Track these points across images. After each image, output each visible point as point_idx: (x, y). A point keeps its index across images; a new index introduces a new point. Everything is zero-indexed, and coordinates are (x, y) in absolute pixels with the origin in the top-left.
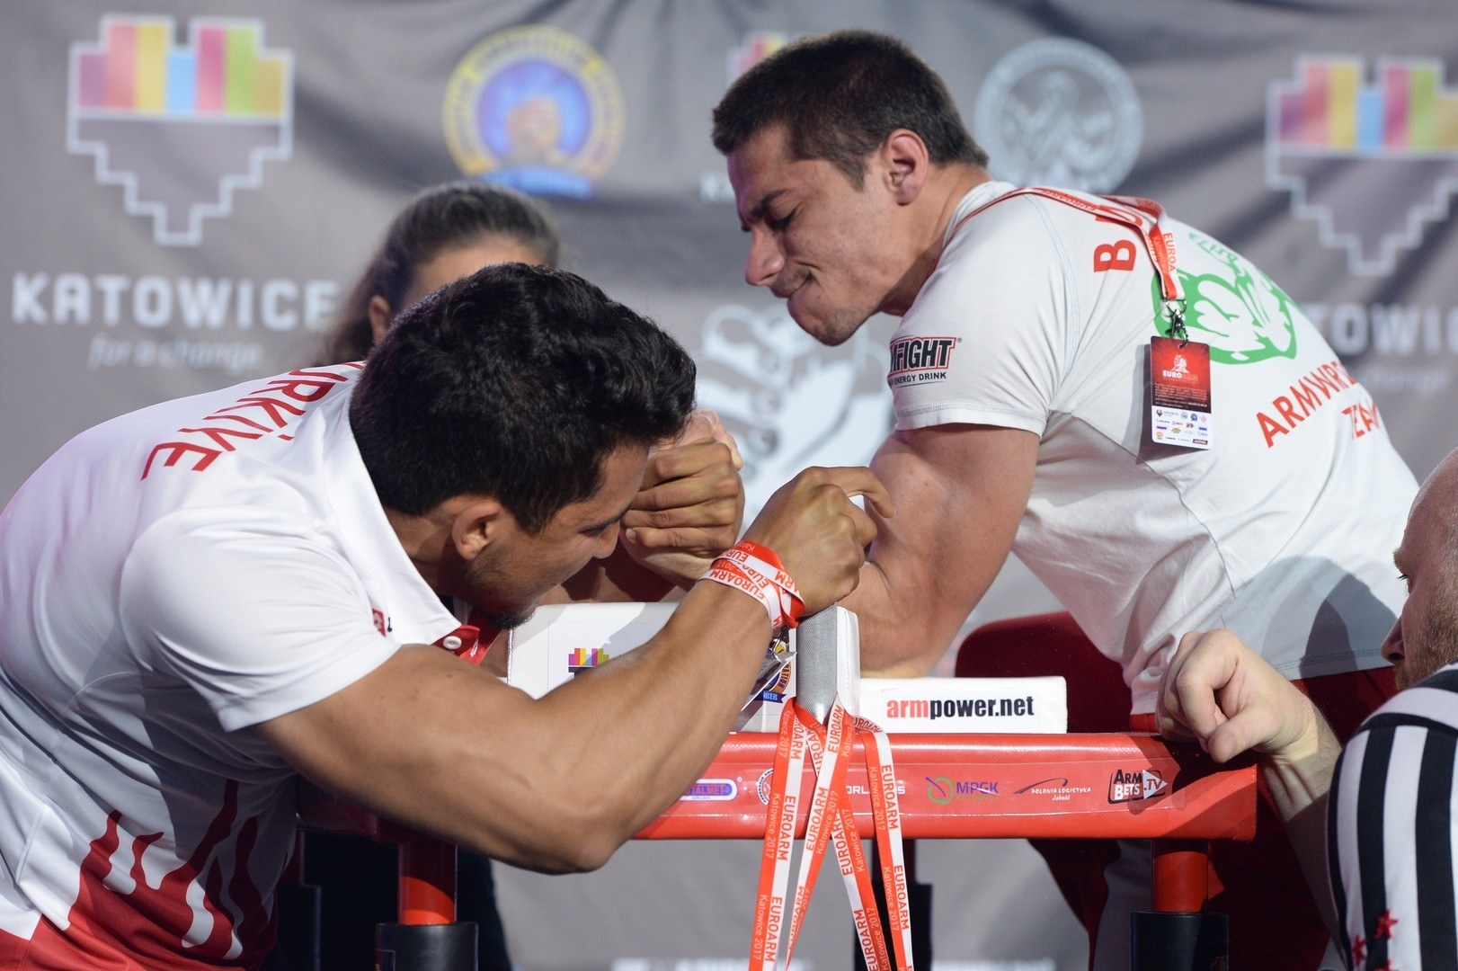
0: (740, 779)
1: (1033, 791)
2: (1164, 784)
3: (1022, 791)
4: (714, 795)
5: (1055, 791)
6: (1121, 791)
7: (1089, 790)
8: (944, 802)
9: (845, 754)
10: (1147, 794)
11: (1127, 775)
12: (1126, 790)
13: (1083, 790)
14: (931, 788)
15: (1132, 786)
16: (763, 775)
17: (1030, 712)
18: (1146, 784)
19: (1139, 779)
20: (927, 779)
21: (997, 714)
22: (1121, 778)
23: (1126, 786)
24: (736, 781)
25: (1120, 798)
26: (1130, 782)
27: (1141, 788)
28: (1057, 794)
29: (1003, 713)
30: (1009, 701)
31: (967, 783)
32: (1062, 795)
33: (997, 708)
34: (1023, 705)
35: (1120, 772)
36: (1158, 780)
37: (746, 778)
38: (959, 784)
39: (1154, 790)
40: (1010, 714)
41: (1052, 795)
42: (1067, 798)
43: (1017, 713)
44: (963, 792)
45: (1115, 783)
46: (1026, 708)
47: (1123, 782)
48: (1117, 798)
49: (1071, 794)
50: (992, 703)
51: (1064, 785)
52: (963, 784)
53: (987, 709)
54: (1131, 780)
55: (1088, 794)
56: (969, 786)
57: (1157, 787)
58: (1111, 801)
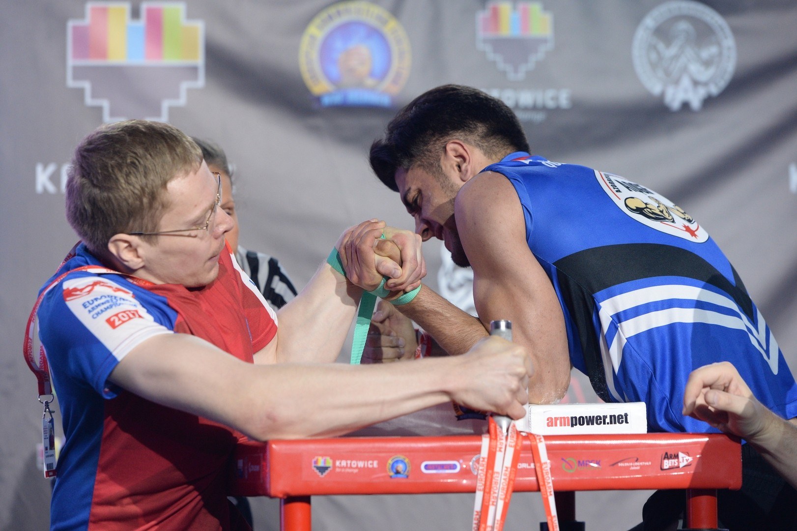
0: (461, 461)
1: (620, 465)
2: (690, 459)
3: (613, 465)
4: (447, 469)
5: (631, 464)
6: (667, 464)
7: (650, 463)
8: (571, 471)
9: (518, 448)
10: (681, 465)
11: (670, 455)
12: (670, 463)
13: (647, 464)
14: (564, 464)
15: (673, 461)
16: (474, 459)
17: (627, 422)
18: (681, 459)
19: (677, 457)
20: (563, 459)
21: (608, 423)
22: (667, 456)
23: (670, 460)
24: (458, 461)
25: (667, 467)
26: (672, 459)
27: (678, 462)
28: (633, 466)
29: (611, 423)
30: (614, 416)
31: (583, 461)
32: (635, 466)
33: (608, 420)
34: (622, 418)
35: (666, 454)
36: (687, 458)
37: (465, 460)
38: (579, 462)
39: (685, 463)
40: (615, 423)
41: (630, 467)
42: (638, 468)
43: (619, 423)
44: (581, 465)
45: (664, 459)
46: (624, 419)
47: (668, 459)
48: (665, 467)
49: (640, 466)
50: (605, 417)
51: (637, 460)
52: (581, 461)
53: (602, 421)
54: (673, 457)
55: (649, 466)
56: (585, 462)
57: (687, 460)
58: (662, 469)
